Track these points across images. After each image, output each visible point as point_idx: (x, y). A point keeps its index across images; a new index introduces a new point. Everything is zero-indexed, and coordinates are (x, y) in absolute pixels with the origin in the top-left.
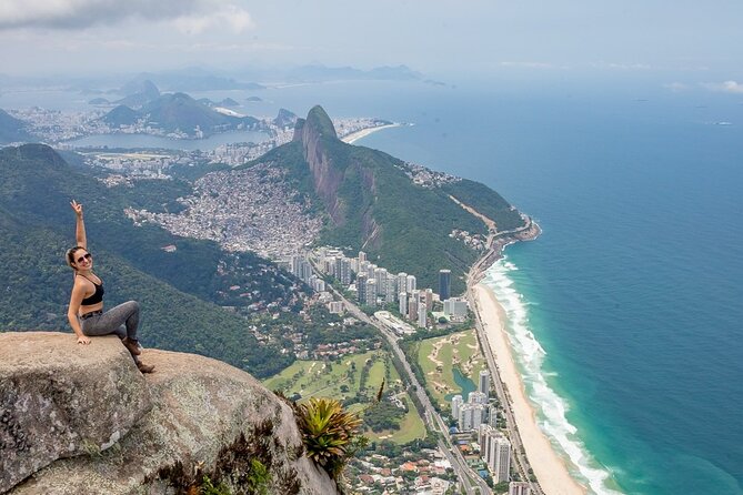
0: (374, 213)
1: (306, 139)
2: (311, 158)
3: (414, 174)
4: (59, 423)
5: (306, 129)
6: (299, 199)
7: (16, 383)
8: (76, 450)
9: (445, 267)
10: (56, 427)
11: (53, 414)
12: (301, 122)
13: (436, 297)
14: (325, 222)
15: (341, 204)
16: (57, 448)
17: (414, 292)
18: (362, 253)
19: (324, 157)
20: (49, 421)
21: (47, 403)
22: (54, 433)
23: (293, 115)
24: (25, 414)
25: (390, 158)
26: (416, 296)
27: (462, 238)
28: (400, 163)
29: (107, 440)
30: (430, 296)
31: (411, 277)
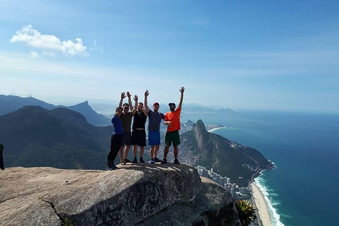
0: (217, 155)
1: (195, 130)
2: (197, 136)
3: (231, 144)
4: (176, 190)
5: (196, 127)
6: (192, 149)
7: (166, 175)
8: (180, 201)
9: (240, 176)
10: (175, 192)
11: (175, 187)
12: (195, 124)
13: (237, 186)
14: (200, 157)
15: (205, 151)
16: (175, 199)
17: (230, 184)
18: (212, 169)
19: (201, 136)
20: (173, 189)
21: (174, 183)
22: (174, 194)
23: (192, 122)
24: (166, 186)
25: (223, 138)
26: (230, 185)
27: (247, 167)
28: (226, 140)
29: (191, 198)
30: (235, 186)
31: (228, 179)
